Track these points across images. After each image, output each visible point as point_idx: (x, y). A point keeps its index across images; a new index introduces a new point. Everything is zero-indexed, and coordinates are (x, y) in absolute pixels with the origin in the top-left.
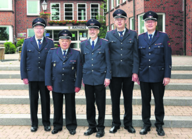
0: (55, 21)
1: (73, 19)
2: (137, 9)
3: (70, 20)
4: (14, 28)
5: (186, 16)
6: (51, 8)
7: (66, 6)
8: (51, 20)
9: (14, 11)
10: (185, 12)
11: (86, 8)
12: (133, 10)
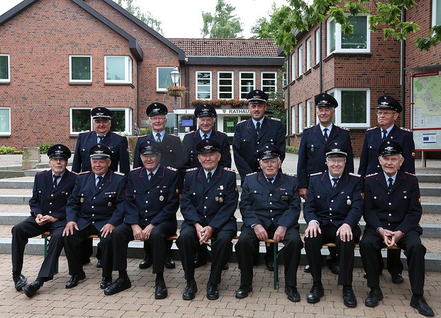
0: (203, 99)
1: (233, 98)
2: (325, 81)
3: (227, 99)
4: (135, 111)
5: (405, 93)
6: (197, 79)
7: (221, 75)
8: (197, 99)
9: (135, 85)
10: (404, 87)
11: (254, 79)
12: (319, 83)
